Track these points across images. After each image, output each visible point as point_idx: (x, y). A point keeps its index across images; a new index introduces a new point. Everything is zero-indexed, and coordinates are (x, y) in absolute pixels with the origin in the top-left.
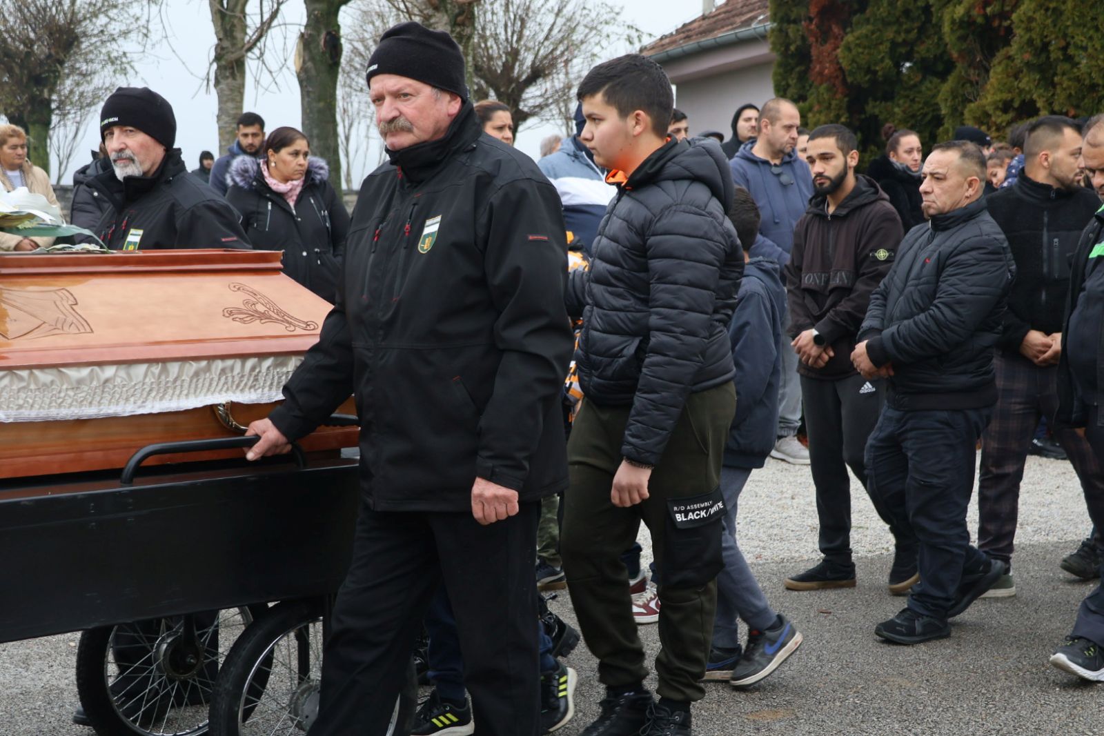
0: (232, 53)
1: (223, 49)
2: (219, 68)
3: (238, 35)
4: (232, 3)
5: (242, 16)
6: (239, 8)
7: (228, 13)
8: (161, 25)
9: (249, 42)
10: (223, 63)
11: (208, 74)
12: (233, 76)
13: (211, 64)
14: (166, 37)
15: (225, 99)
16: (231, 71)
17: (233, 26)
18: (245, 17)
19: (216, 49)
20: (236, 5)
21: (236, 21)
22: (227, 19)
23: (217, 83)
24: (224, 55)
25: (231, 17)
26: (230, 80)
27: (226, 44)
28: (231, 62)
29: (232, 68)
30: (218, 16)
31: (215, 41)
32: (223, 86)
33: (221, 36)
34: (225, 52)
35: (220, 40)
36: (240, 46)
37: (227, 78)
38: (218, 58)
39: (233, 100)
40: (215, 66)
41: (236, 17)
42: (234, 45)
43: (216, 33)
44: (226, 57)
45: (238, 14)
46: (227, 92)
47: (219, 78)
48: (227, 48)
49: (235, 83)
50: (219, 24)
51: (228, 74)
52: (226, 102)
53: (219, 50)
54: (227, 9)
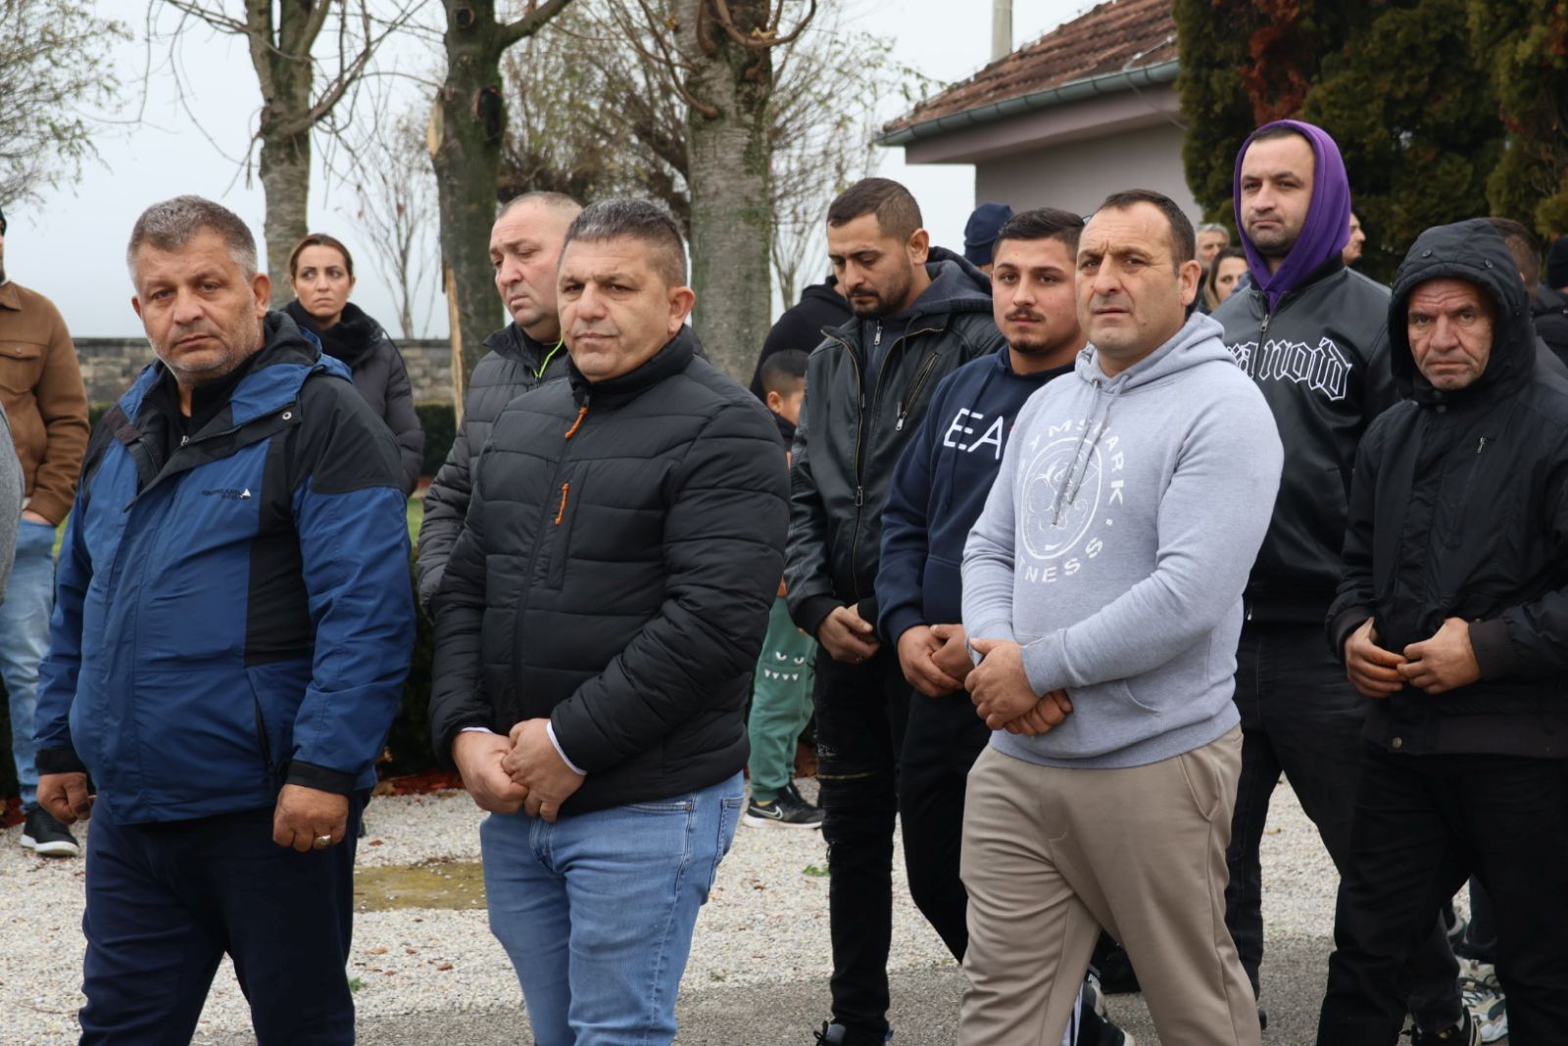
0: (291, 122)
1: (273, 115)
2: (268, 146)
3: (298, 91)
4: (288, 42)
5: (305, 61)
6: (301, 47)
7: (283, 55)
9: (316, 105)
10: (275, 138)
11: (250, 153)
12: (292, 158)
13: (252, 139)
14: (182, 96)
15: (277, 197)
16: (288, 150)
17: (292, 76)
18: (310, 63)
19: (263, 115)
20: (295, 43)
21: (295, 70)
22: (281, 66)
23: (265, 170)
24: (276, 126)
25: (287, 60)
26: (286, 165)
27: (279, 107)
28: (289, 137)
29: (291, 145)
30: (267, 61)
31: (259, 101)
32: (274, 175)
33: (271, 94)
34: (277, 120)
35: (269, 100)
36: (302, 111)
37: (282, 161)
38: (265, 131)
39: (291, 199)
40: (260, 143)
41: (294, 62)
42: (291, 109)
43: (263, 89)
44: (279, 129)
45: (299, 58)
46: (281, 186)
47: (268, 161)
48: (280, 114)
49: (294, 171)
50: (268, 74)
51: (282, 155)
52: (281, 201)
53: (268, 119)
54: (280, 49)
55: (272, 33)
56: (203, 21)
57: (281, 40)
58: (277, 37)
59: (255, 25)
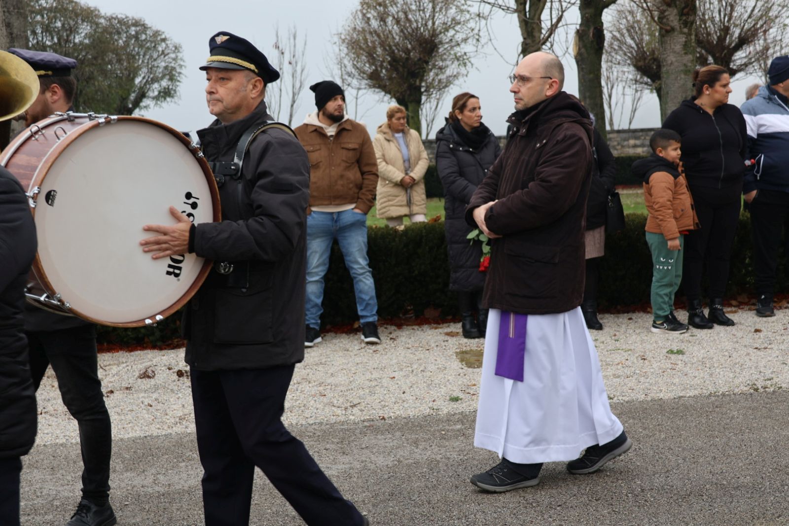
0: (533, 46)
1: (526, 44)
3: (536, 34)
4: (532, 14)
5: (538, 22)
6: (537, 17)
7: (530, 21)
8: (487, 34)
9: (543, 38)
13: (519, 55)
14: (490, 40)
17: (533, 28)
18: (540, 23)
19: (522, 45)
20: (535, 15)
21: (535, 26)
22: (529, 25)
24: (527, 49)
25: (532, 23)
27: (529, 41)
30: (523, 24)
31: (521, 39)
33: (525, 36)
34: (528, 46)
35: (524, 39)
36: (537, 41)
38: (523, 51)
41: (534, 23)
42: (533, 41)
43: (523, 34)
45: (536, 21)
48: (529, 44)
50: (524, 28)
53: (524, 46)
54: (529, 19)
55: (526, 13)
56: (501, 10)
57: (529, 14)
58: (528, 14)
59: (519, 9)
